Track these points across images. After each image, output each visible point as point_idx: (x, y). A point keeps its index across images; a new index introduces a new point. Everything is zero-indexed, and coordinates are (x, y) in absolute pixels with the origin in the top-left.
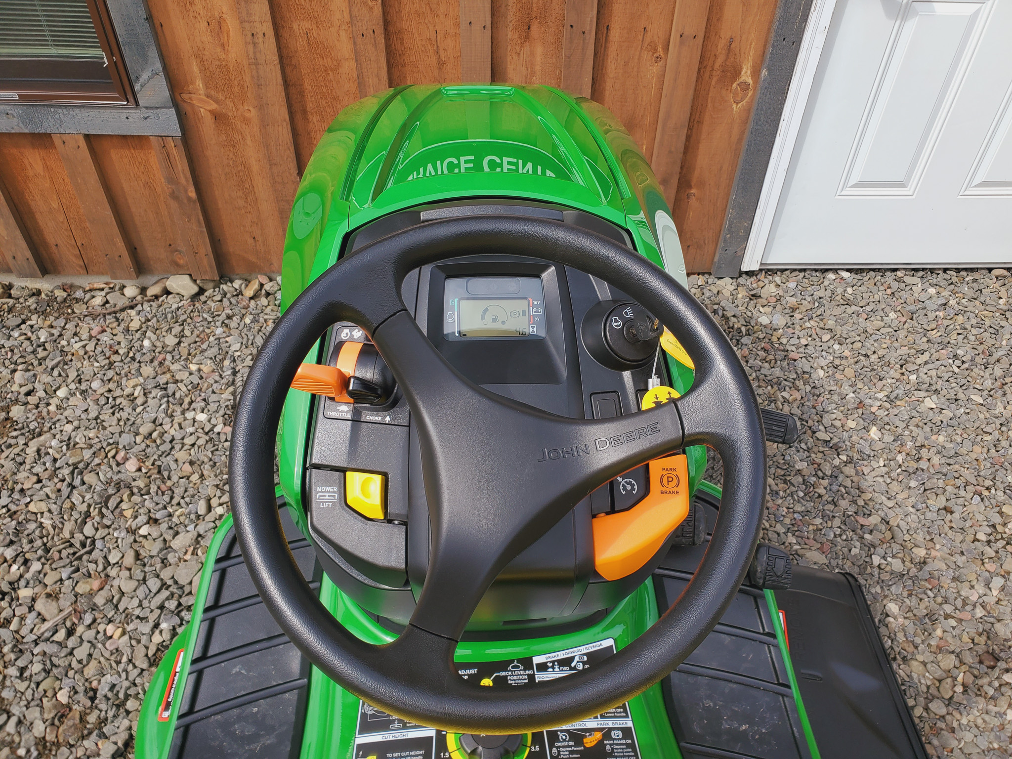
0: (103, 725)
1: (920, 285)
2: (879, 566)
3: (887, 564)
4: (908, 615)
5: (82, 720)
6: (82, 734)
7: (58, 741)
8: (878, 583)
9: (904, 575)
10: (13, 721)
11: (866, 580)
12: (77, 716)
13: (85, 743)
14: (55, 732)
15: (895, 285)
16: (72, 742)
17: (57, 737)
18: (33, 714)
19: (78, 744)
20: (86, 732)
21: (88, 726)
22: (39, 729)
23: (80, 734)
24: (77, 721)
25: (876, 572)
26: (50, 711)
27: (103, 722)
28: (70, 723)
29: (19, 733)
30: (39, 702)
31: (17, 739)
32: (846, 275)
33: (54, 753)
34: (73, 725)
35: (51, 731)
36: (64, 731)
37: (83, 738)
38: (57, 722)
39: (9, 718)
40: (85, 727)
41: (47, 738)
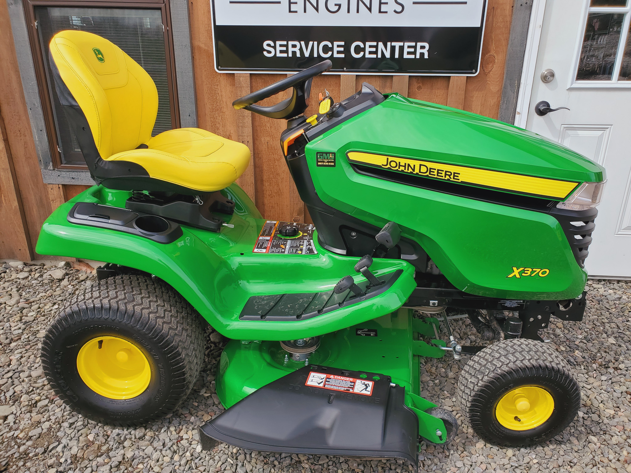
0: (110, 451)
1: (603, 288)
2: (583, 418)
3: (588, 417)
4: (604, 443)
5: (99, 448)
6: (98, 455)
7: (83, 457)
8: (583, 426)
9: (600, 423)
10: (61, 446)
11: (575, 423)
12: (97, 446)
13: (98, 459)
14: (83, 452)
16: (91, 458)
17: (83, 455)
18: (74, 443)
19: (94, 460)
20: (99, 454)
21: (101, 451)
22: (74, 450)
23: (96, 455)
24: (96, 449)
25: (581, 420)
26: (82, 443)
27: (109, 450)
28: (92, 449)
29: (63, 452)
30: (77, 438)
31: (61, 454)
33: (80, 462)
34: (93, 450)
35: (81, 452)
36: (87, 452)
37: (97, 456)
38: (85, 448)
39: (59, 444)
40: (100, 452)
41: (78, 455)
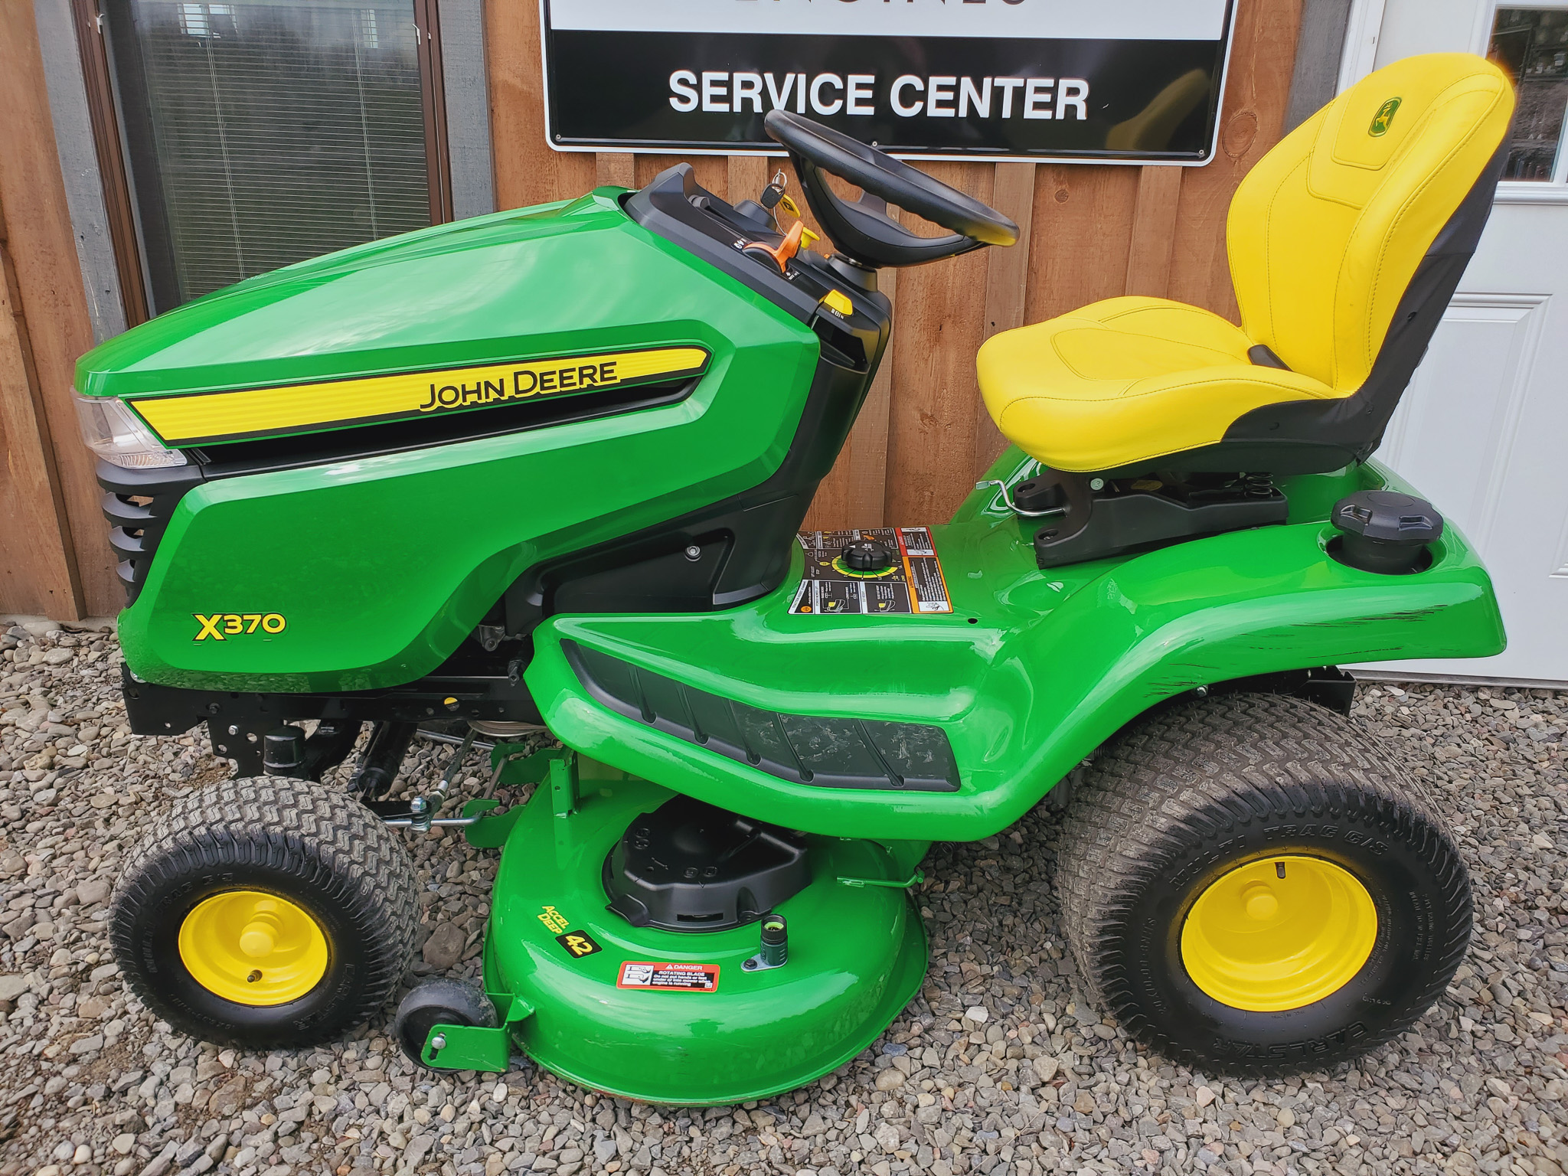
0: (275, 1095)
1: (1517, 710)
2: (1472, 1032)
3: (1486, 1031)
4: (1526, 1096)
5: (248, 1087)
6: (245, 1103)
7: (207, 1109)
8: (1473, 1054)
9: (1516, 1047)
10: (151, 1083)
11: (1451, 1046)
12: (242, 1082)
13: (246, 1114)
14: (207, 1097)
15: (1477, 709)
16: (226, 1111)
17: (207, 1104)
18: (183, 1074)
19: (235, 1116)
20: (249, 1101)
21: (253, 1095)
22: (184, 1094)
23: (240, 1103)
24: (240, 1088)
25: (1468, 1038)
26: (206, 1073)
27: (273, 1092)
28: (231, 1088)
29: (156, 1096)
30: (192, 1060)
31: (151, 1102)
32: (1398, 692)
33: (200, 1123)
34: (234, 1091)
35: (202, 1096)
36: (219, 1096)
37: (244, 1107)
38: (211, 1087)
39: (144, 1078)
40: (250, 1095)
41: (194, 1104)
